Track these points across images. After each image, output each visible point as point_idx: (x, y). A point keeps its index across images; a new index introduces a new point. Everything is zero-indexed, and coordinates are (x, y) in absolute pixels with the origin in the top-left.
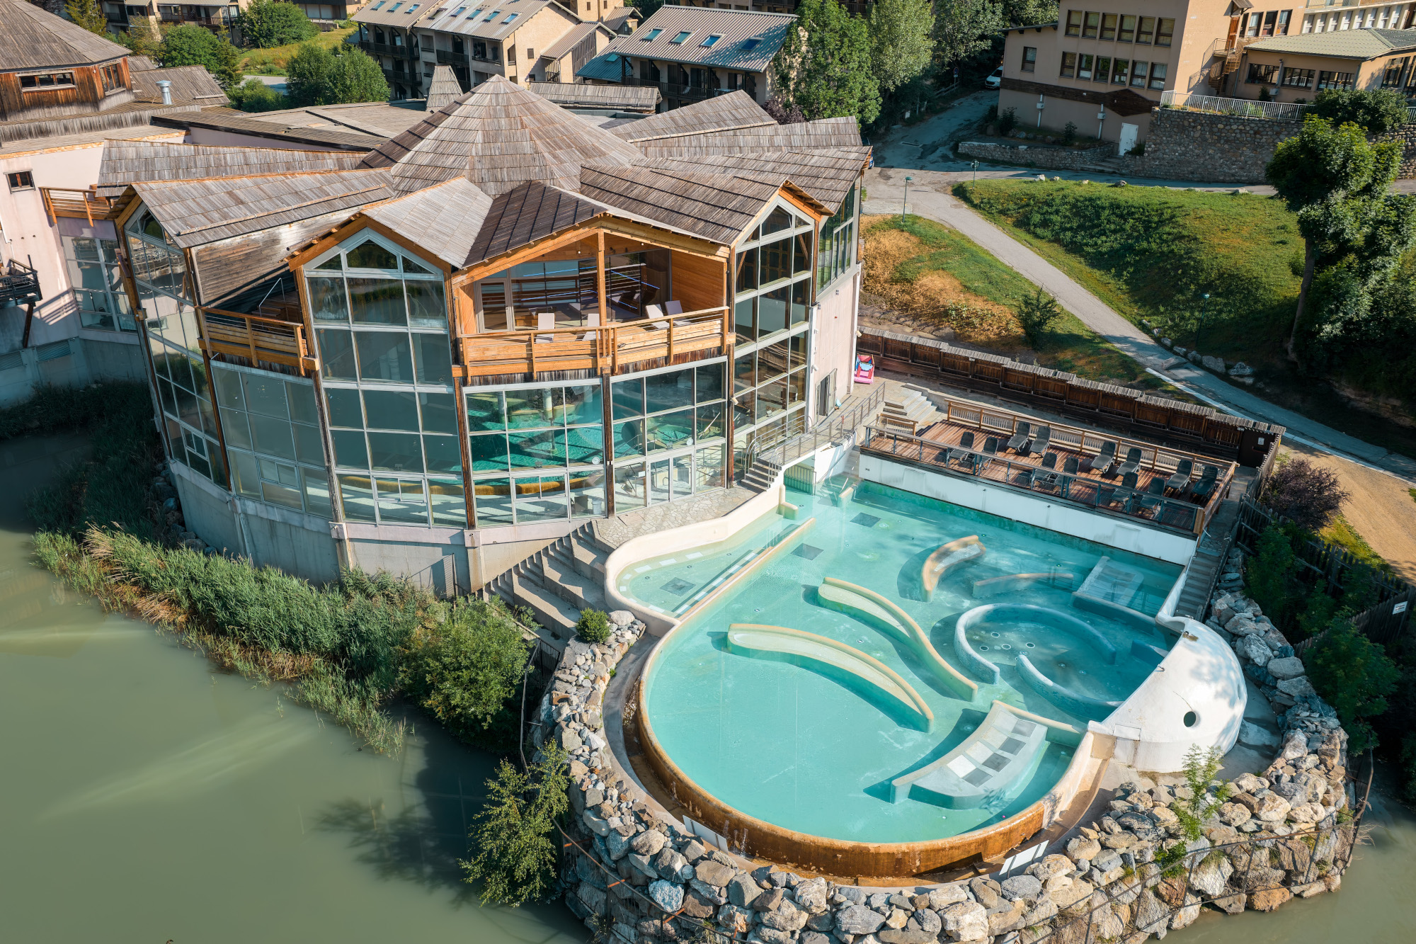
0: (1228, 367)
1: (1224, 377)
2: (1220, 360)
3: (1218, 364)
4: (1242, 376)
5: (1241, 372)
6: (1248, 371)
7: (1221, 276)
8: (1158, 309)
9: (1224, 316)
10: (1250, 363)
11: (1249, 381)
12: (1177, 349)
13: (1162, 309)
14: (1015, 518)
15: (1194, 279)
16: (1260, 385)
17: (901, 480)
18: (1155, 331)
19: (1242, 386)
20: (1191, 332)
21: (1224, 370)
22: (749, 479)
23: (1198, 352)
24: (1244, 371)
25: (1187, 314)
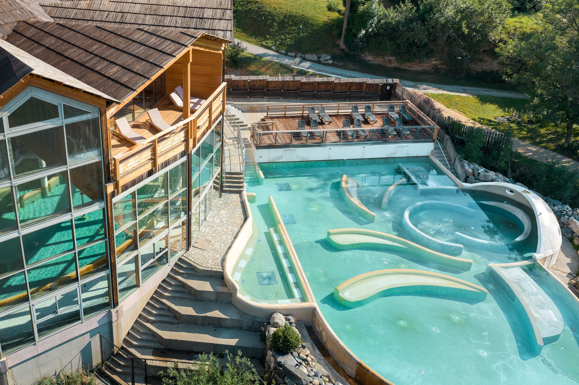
0: (319, 58)
1: (319, 62)
2: (314, 55)
3: (314, 57)
4: (327, 60)
5: (326, 58)
6: (329, 57)
7: (285, 17)
8: (266, 37)
9: (302, 34)
10: (327, 53)
11: (331, 62)
12: (289, 54)
13: (268, 37)
14: (345, 158)
15: (274, 20)
16: (336, 62)
17: (281, 157)
18: (273, 47)
19: (328, 65)
20: (291, 45)
21: (317, 59)
22: (226, 187)
23: (301, 53)
24: (326, 57)
25: (283, 37)
